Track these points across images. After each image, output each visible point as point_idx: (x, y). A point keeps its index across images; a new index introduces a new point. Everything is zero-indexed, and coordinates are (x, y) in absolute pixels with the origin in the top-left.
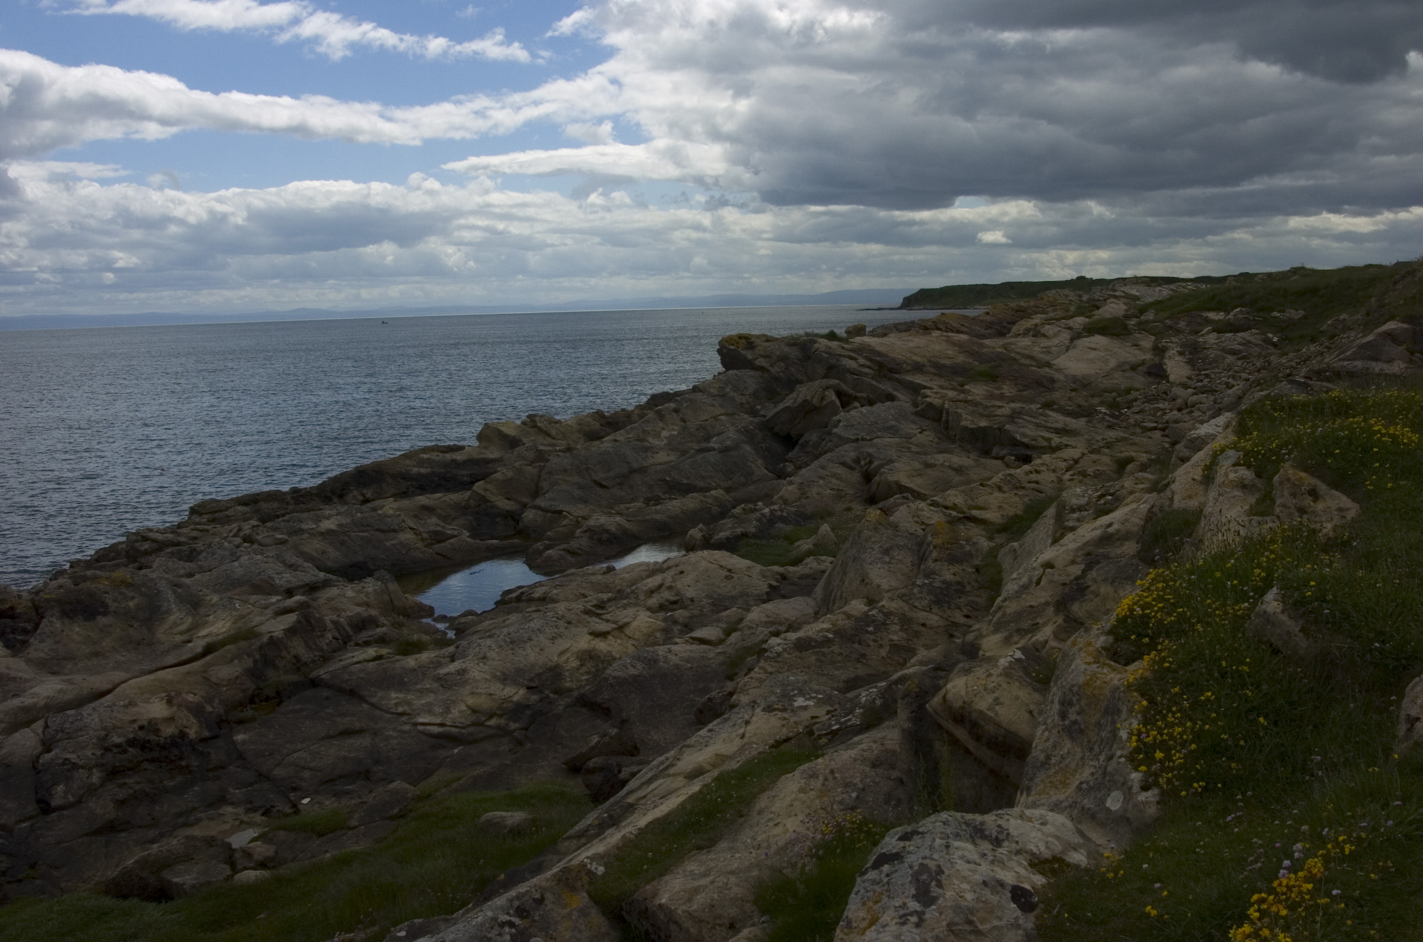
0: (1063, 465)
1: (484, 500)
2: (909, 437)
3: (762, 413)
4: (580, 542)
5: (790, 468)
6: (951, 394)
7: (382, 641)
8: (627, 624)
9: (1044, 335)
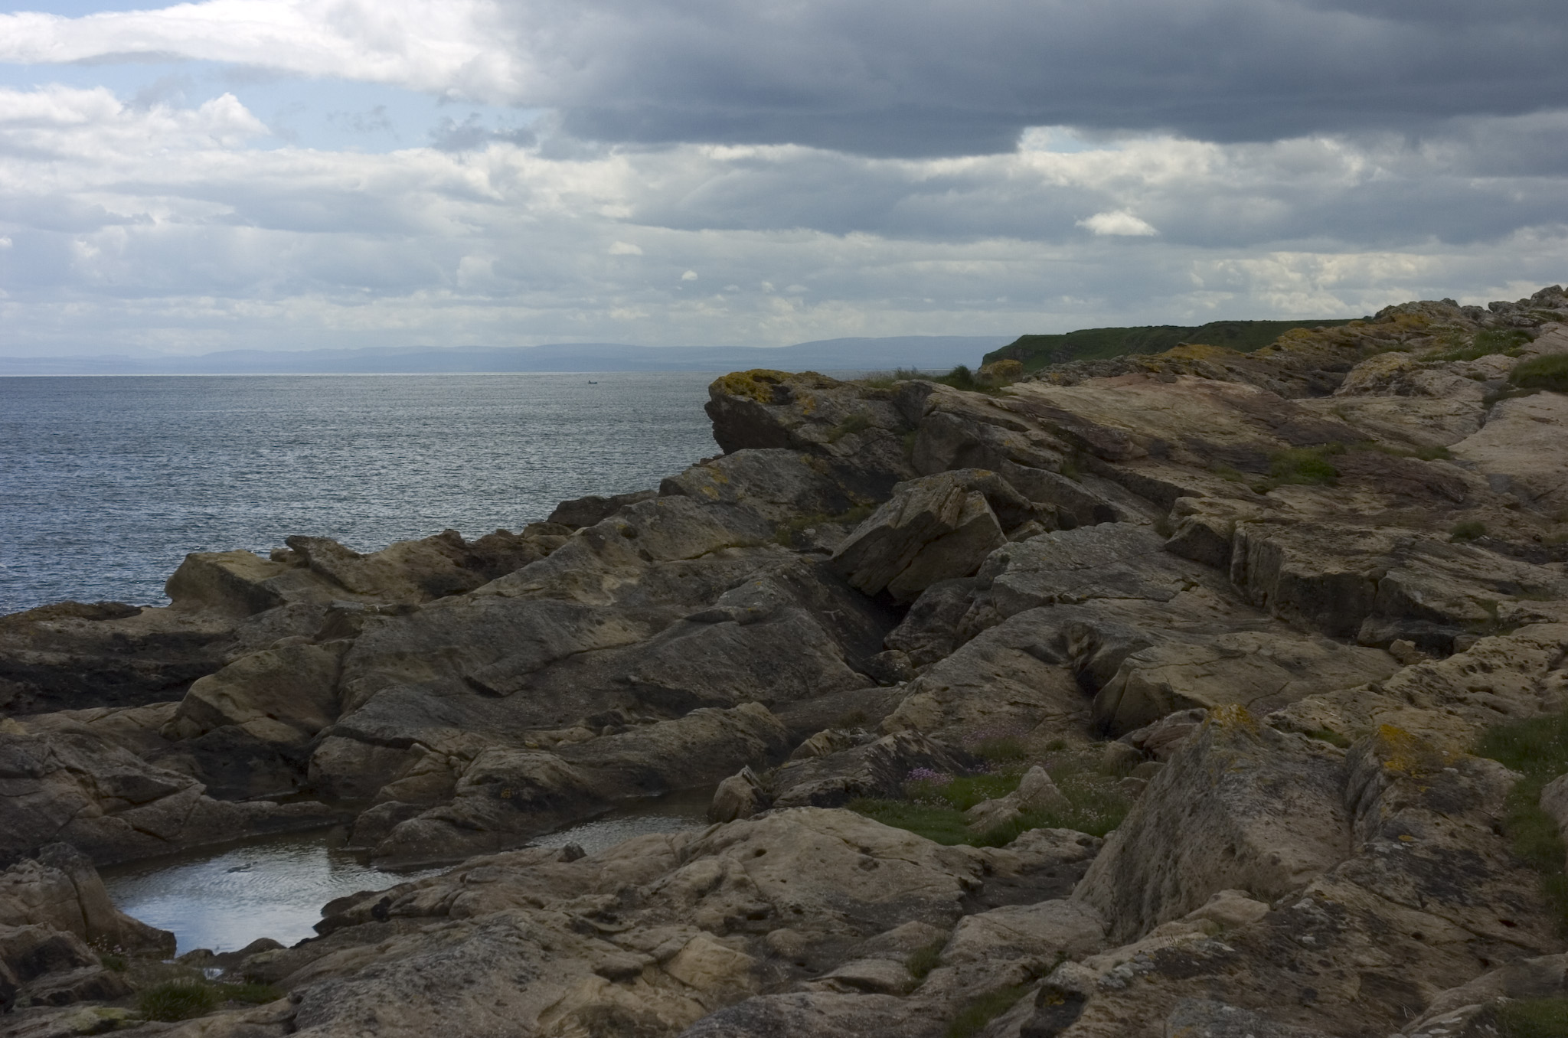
0: (1541, 655)
1: (219, 718)
2: (1163, 599)
3: (819, 543)
4: (473, 804)
5: (901, 661)
6: (1242, 507)
7: (96, 992)
8: (672, 956)
9: (1424, 392)
